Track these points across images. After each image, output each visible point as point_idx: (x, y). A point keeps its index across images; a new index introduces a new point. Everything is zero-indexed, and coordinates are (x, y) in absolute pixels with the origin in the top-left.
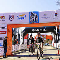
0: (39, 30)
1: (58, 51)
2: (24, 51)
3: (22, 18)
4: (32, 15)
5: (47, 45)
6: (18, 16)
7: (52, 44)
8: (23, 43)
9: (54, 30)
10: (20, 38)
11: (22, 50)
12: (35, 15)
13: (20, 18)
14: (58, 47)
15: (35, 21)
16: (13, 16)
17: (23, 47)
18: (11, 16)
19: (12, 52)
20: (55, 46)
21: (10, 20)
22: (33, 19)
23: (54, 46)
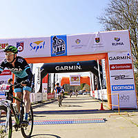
0: (68, 68)
1: (102, 104)
2: (41, 103)
3: (38, 47)
4: (55, 41)
5: (81, 94)
6: (31, 44)
7: (91, 92)
8: (40, 91)
10: (34, 82)
11: (39, 102)
12: (60, 42)
17: (39, 97)
18: (20, 44)
20: (96, 97)
21: (18, 51)
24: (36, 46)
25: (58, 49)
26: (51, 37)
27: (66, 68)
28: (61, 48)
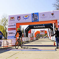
1: (54, 43)
2: (28, 42)
9: (51, 26)
11: (27, 41)
14: (54, 40)
15: (36, 20)
18: (19, 17)
20: (52, 39)
25: (35, 19)
27: (38, 27)
28: (36, 18)
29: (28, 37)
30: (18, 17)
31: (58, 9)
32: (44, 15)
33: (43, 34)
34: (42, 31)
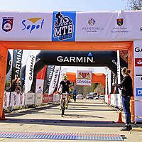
0: (75, 60)
1: (120, 114)
2: (33, 108)
3: (33, 27)
4: (59, 19)
5: (92, 98)
6: (24, 21)
7: (106, 96)
8: (33, 89)
9: (113, 61)
10: (24, 76)
11: (30, 107)
12: (66, 21)
13: (29, 26)
16: (12, 20)
17: (31, 98)
19: (4, 111)
21: (5, 30)
22: (60, 30)
23: (110, 101)
24: (31, 24)
26: (54, 13)
27: (72, 59)
28: (67, 31)
29: (34, 92)
30: (5, 21)
31: (136, 8)
32: (92, 21)
33: (87, 83)
34: (84, 75)
